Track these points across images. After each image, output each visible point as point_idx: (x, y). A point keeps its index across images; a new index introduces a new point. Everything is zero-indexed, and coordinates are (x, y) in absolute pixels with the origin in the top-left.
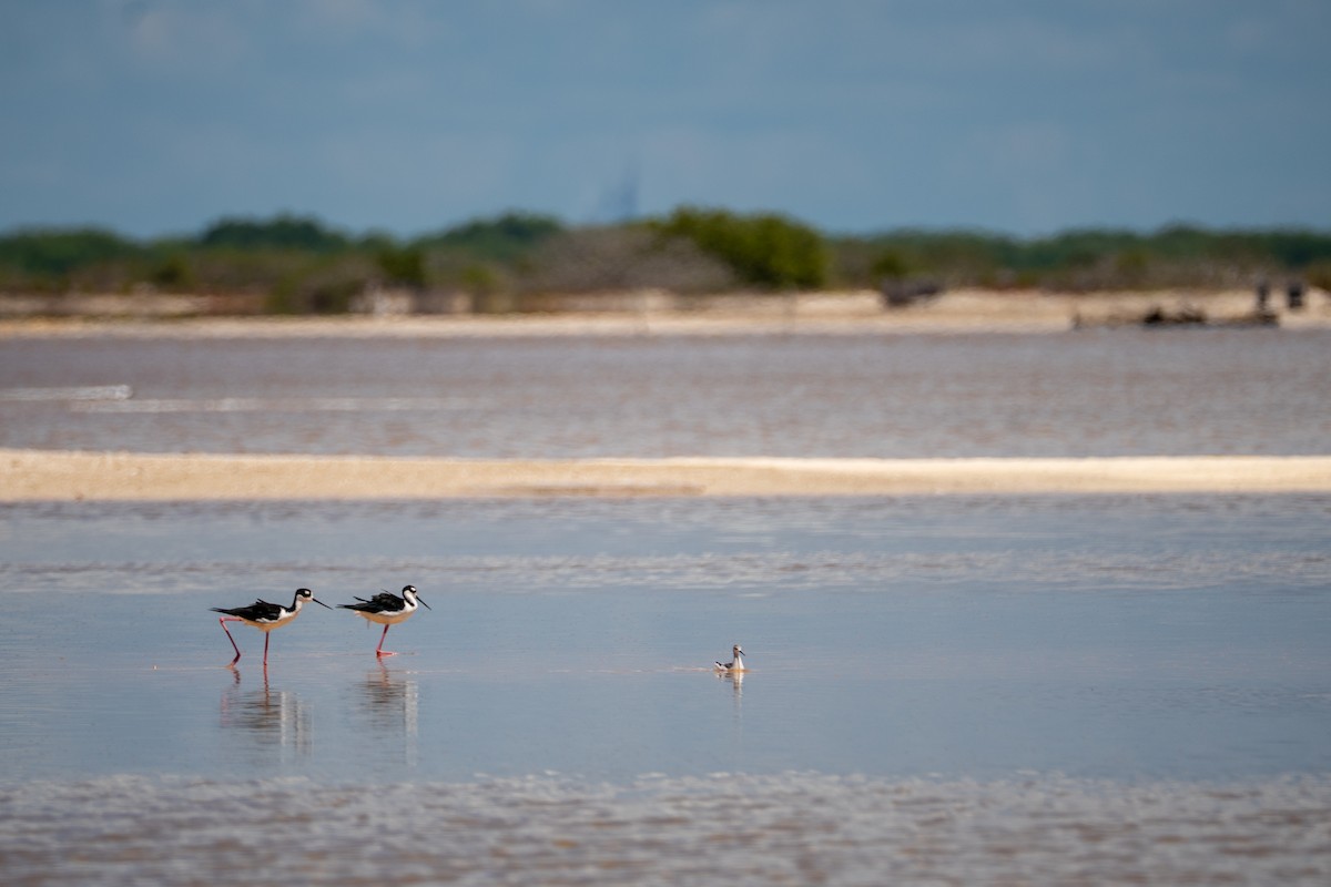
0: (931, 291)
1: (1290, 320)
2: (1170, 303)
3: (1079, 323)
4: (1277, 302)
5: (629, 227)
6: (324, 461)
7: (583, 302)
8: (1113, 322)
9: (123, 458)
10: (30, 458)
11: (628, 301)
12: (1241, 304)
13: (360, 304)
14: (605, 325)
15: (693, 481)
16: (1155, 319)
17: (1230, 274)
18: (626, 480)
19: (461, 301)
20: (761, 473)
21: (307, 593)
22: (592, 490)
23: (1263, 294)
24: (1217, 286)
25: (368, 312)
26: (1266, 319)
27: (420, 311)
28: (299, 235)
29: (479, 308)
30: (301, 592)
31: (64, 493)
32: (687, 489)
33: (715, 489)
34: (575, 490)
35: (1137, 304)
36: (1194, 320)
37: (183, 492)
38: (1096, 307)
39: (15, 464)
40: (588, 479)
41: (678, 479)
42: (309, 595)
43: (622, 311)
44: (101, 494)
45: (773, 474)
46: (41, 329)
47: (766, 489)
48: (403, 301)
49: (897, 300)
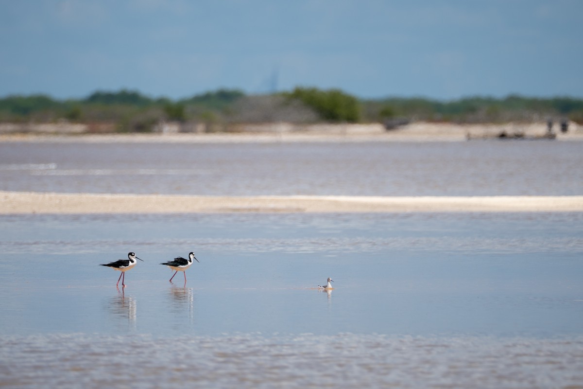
0: (405, 123)
1: (561, 136)
2: (509, 129)
3: (469, 137)
4: (556, 128)
5: (274, 95)
6: (140, 197)
7: (254, 128)
8: (485, 137)
9: (53, 195)
10: (13, 195)
11: (273, 127)
12: (540, 129)
13: (156, 128)
14: (264, 138)
15: (301, 206)
16: (503, 136)
17: (535, 116)
18: (272, 205)
19: (201, 127)
20: (331, 202)
21: (133, 254)
22: (257, 209)
23: (550, 125)
24: (529, 121)
25: (160, 132)
26: (551, 137)
27: (183, 131)
28: (130, 98)
29: (208, 130)
30: (130, 254)
31: (27, 210)
32: (298, 209)
33: (310, 209)
34: (250, 210)
35: (496, 130)
36: (519, 136)
37: (78, 210)
38: (477, 130)
39: (6, 197)
40: (255, 205)
41: (294, 205)
42: (134, 255)
43: (271, 132)
44: (44, 210)
45: (336, 203)
46: (18, 139)
47: (332, 209)
48: (175, 127)
49: (390, 127)
